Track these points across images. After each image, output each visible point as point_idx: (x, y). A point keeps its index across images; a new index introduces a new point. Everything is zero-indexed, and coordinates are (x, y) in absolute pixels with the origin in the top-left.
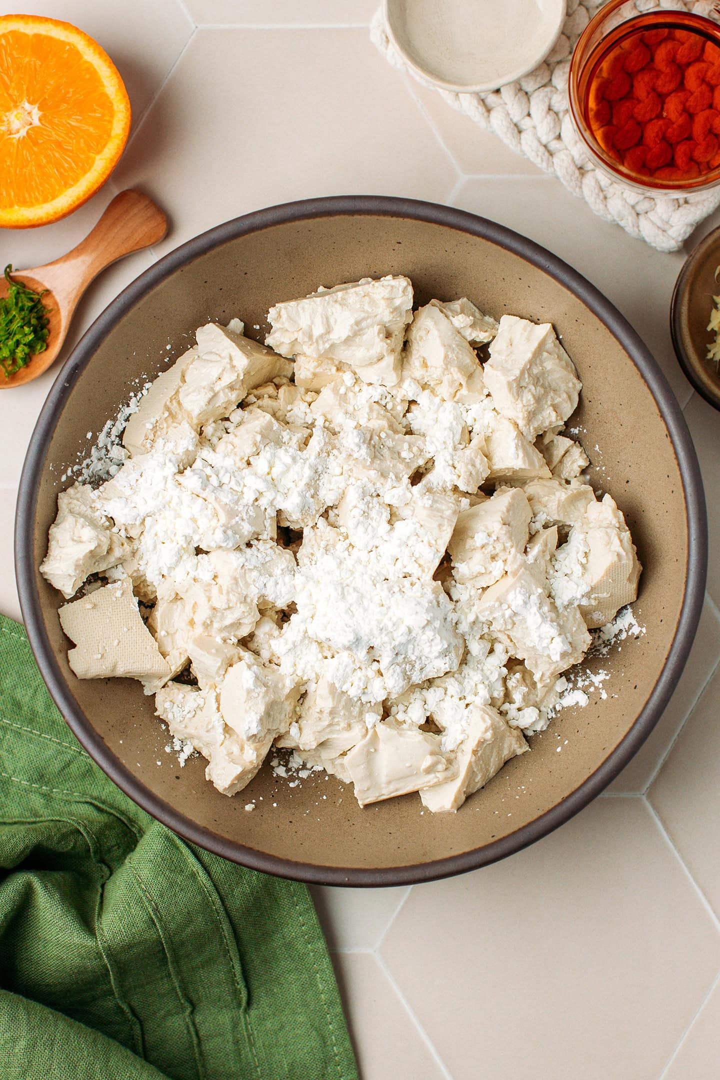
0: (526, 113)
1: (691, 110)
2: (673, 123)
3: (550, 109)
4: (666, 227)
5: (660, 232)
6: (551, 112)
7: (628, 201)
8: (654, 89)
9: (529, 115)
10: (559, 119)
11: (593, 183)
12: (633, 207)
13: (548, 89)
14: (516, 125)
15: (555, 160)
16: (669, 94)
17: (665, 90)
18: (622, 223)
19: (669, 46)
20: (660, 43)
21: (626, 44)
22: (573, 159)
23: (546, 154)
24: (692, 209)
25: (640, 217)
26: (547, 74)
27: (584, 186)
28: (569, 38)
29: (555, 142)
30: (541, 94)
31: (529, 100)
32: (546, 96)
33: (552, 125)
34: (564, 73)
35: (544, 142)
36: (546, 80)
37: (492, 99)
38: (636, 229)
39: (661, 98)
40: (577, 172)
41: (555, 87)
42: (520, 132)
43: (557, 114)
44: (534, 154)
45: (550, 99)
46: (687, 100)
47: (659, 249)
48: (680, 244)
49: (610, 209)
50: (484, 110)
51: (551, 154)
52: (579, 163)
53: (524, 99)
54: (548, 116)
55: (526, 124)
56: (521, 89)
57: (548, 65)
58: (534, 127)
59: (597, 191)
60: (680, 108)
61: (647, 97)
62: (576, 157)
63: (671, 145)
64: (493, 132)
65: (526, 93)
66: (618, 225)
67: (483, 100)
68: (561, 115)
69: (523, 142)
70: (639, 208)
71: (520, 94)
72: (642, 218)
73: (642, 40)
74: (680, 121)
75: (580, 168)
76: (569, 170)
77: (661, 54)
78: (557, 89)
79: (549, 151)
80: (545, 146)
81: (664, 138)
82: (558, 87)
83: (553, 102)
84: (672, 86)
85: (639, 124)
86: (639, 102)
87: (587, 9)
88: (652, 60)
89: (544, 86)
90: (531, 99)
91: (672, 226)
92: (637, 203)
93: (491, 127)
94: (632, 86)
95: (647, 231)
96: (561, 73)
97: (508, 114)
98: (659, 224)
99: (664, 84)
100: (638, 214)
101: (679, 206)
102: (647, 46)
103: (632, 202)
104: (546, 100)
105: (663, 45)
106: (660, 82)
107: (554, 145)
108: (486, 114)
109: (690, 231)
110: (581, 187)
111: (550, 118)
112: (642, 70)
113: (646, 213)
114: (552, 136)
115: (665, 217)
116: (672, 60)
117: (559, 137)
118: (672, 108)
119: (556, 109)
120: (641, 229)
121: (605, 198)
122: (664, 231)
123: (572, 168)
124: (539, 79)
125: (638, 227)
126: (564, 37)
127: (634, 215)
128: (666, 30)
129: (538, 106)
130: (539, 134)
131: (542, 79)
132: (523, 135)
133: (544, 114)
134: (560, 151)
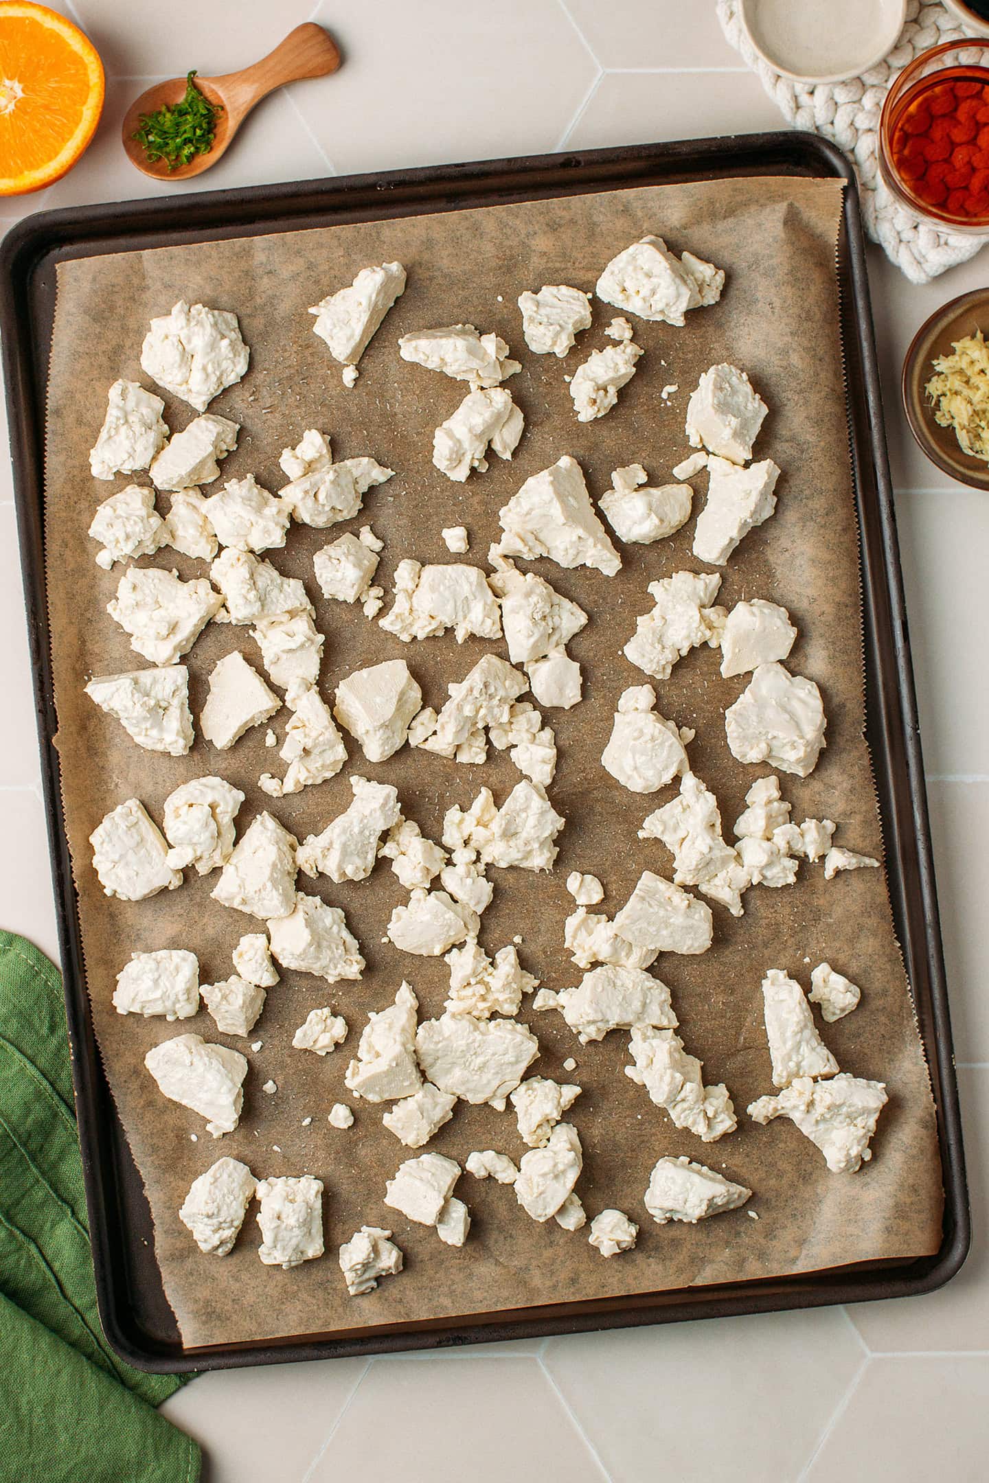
0: (830, 121)
1: (975, 164)
2: (956, 170)
3: (852, 124)
4: (922, 260)
8: (948, 136)
12: (898, 233)
13: (856, 106)
16: (960, 145)
17: (958, 140)
19: (974, 103)
20: (968, 98)
21: (938, 90)
25: (902, 244)
26: (860, 91)
30: (849, 108)
36: (856, 98)
39: (953, 145)
41: (863, 106)
43: (857, 130)
45: (855, 115)
46: (974, 155)
56: (832, 98)
60: (967, 159)
61: (941, 140)
63: (948, 189)
65: (836, 103)
66: (880, 246)
68: (860, 132)
70: (903, 236)
71: (831, 102)
72: (903, 246)
73: (952, 90)
74: (963, 171)
77: (966, 106)
78: (864, 109)
81: (944, 180)
82: (865, 107)
83: (856, 119)
84: (964, 139)
85: (926, 162)
86: (933, 142)
87: (914, 48)
88: (956, 109)
89: (854, 102)
90: (839, 110)
91: (927, 261)
92: (903, 232)
94: (931, 126)
95: (904, 258)
96: (872, 95)
97: (814, 116)
98: (917, 257)
99: (959, 135)
100: (901, 241)
101: (939, 246)
102: (955, 97)
103: (899, 229)
104: (852, 115)
105: (969, 101)
106: (956, 132)
108: (794, 110)
112: (944, 115)
113: (909, 241)
115: (923, 251)
116: (973, 117)
117: (852, 151)
118: (960, 156)
119: (857, 125)
120: (900, 255)
121: (877, 218)
122: (920, 264)
124: (851, 94)
125: (897, 253)
126: (884, 63)
127: (898, 240)
128: (979, 86)
129: (843, 116)
131: (854, 95)
133: (846, 126)
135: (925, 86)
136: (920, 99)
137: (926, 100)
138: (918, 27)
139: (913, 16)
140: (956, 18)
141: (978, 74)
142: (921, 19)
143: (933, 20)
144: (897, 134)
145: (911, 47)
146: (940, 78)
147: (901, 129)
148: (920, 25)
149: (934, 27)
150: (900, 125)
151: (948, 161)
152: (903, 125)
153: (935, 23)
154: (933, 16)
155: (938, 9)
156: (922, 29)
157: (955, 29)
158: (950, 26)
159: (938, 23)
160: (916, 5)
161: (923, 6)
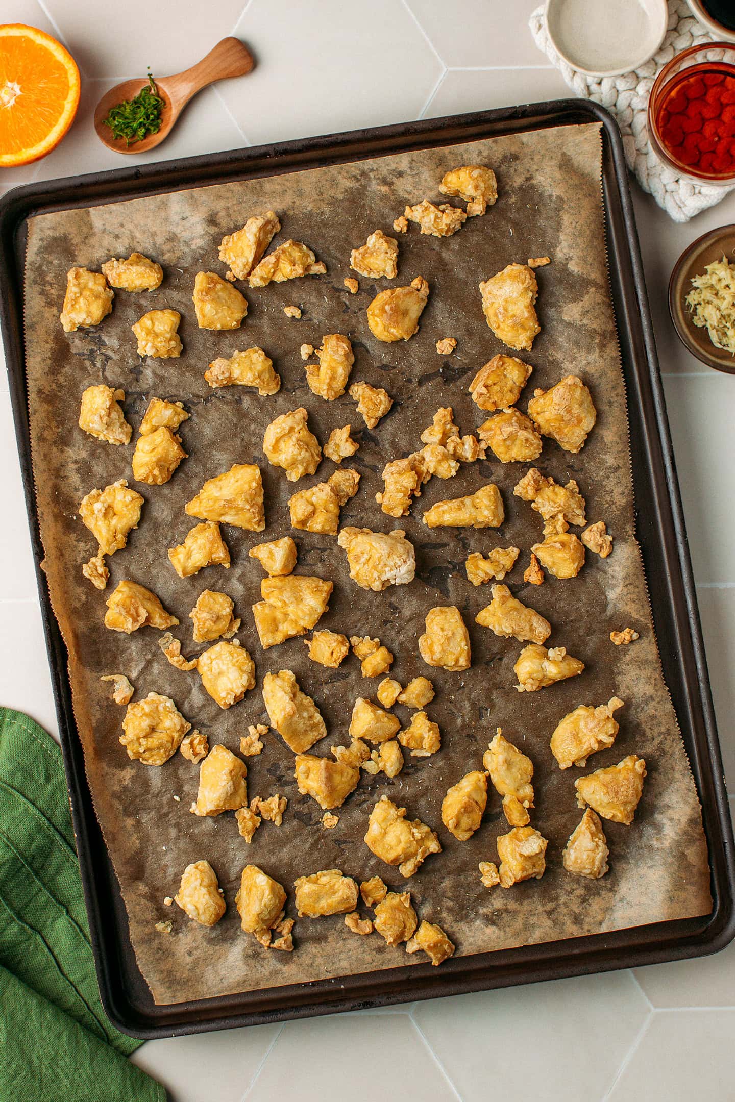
3: (629, 105)
4: (682, 205)
5: (677, 208)
6: (630, 108)
13: (632, 92)
28: (656, 64)
43: (633, 110)
45: (632, 99)
50: (587, 93)
65: (617, 91)
68: (635, 112)
71: (613, 90)
83: (632, 102)
86: (689, 118)
89: (631, 90)
98: (678, 202)
101: (694, 194)
121: (648, 175)
124: (628, 84)
135: (681, 78)
136: (679, 87)
137: (683, 87)
138: (677, 34)
139: (674, 26)
140: (704, 27)
141: (722, 68)
142: (679, 28)
143: (687, 29)
145: (672, 49)
147: (665, 109)
148: (678, 32)
149: (689, 34)
150: (664, 106)
151: (700, 131)
152: (666, 107)
153: (689, 31)
154: (687, 26)
155: (692, 20)
156: (680, 35)
157: (704, 35)
158: (701, 33)
159: (692, 31)
160: (675, 17)
161: (680, 19)
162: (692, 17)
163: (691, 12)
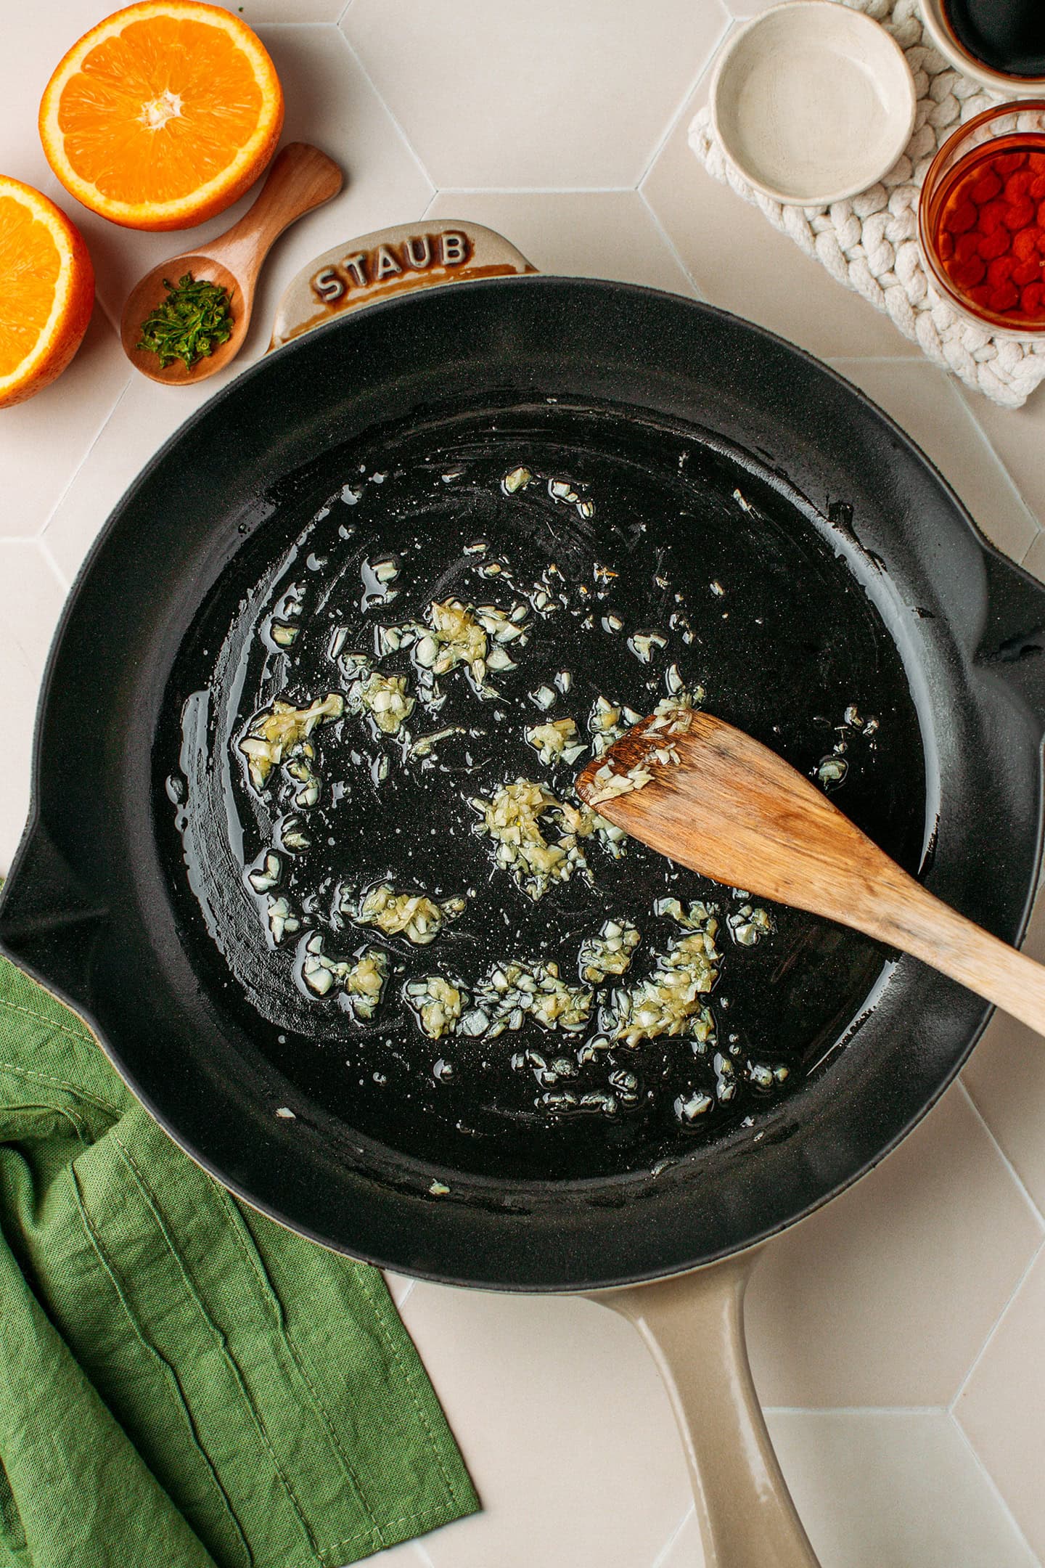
0: (857, 241)
2: (1022, 263)
3: (884, 238)
4: (1008, 379)
5: (1001, 385)
6: (885, 242)
7: (966, 347)
8: (1002, 223)
9: (860, 243)
10: (893, 250)
11: (928, 325)
12: (972, 354)
13: (883, 216)
14: (844, 253)
15: (887, 295)
16: (1019, 230)
17: (1015, 225)
18: (959, 373)
19: (1022, 176)
20: (1013, 173)
21: (975, 173)
22: (907, 296)
23: (878, 288)
24: (1038, 360)
26: (884, 198)
27: (917, 329)
28: (911, 160)
29: (888, 275)
30: (876, 220)
31: (861, 227)
32: (882, 223)
33: (886, 255)
34: (903, 199)
35: (876, 274)
36: (882, 205)
37: (819, 222)
38: (974, 379)
39: (1011, 234)
40: (911, 311)
41: (892, 214)
42: (848, 262)
43: (891, 244)
44: (863, 287)
45: (885, 227)
46: (1039, 238)
47: (999, 404)
48: (1024, 400)
49: (946, 355)
50: (810, 234)
51: (883, 289)
52: (913, 301)
53: (855, 224)
54: (882, 247)
55: (856, 253)
56: (853, 214)
57: (886, 188)
58: (865, 258)
59: (932, 334)
60: (1031, 246)
61: (995, 231)
62: (911, 294)
63: (1018, 287)
64: (817, 260)
65: (859, 219)
66: (954, 375)
67: (809, 222)
68: (896, 245)
69: (851, 272)
70: (978, 356)
71: (852, 219)
72: (981, 367)
73: (993, 168)
74: (1030, 260)
75: (914, 307)
76: (902, 309)
77: (1014, 182)
78: (894, 217)
79: (880, 285)
80: (876, 279)
81: (1010, 278)
82: (895, 214)
83: (888, 230)
84: (1023, 222)
85: (984, 261)
86: (986, 236)
87: (934, 129)
88: (1002, 190)
89: (880, 212)
90: (864, 225)
91: (1015, 379)
92: (977, 350)
93: (816, 254)
94: (978, 218)
95: (986, 381)
96: (899, 199)
97: (837, 240)
98: (1001, 376)
99: (1014, 219)
100: (977, 363)
101: (1023, 355)
102: (999, 175)
103: (971, 349)
104: (881, 228)
105: (1016, 176)
106: (1010, 216)
107: (886, 279)
108: (812, 239)
109: (1035, 384)
110: (914, 329)
111: (884, 249)
112: (991, 200)
113: (987, 361)
114: (885, 268)
115: (1007, 368)
116: (1025, 192)
117: (892, 270)
118: (1022, 244)
119: (891, 237)
120: (980, 379)
121: (941, 342)
122: (1005, 384)
123: (906, 307)
124: (874, 204)
125: (977, 377)
126: (905, 158)
127: (973, 363)
128: (1023, 156)
129: (871, 232)
130: (871, 265)
131: (878, 203)
132: (851, 266)
133: (877, 243)
134: (892, 286)
135: (960, 171)
136: (958, 188)
137: (964, 187)
138: (933, 103)
139: (924, 91)
140: (974, 81)
141: (1019, 143)
142: (933, 93)
143: (948, 91)
144: (941, 238)
145: (930, 129)
146: (976, 158)
147: (945, 230)
148: (934, 100)
149: (951, 98)
150: (941, 226)
151: (1009, 252)
152: (945, 226)
153: (951, 93)
154: (945, 82)
155: (950, 76)
156: (938, 104)
157: (977, 94)
158: (971, 91)
159: (955, 93)
160: (923, 76)
161: (931, 77)
162: (950, 70)
163: (946, 61)
